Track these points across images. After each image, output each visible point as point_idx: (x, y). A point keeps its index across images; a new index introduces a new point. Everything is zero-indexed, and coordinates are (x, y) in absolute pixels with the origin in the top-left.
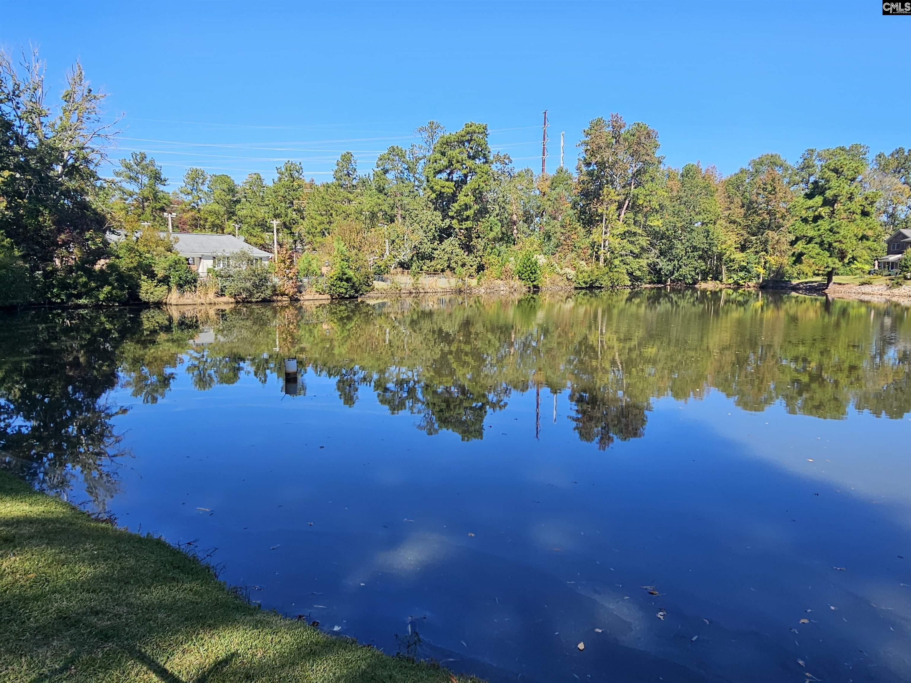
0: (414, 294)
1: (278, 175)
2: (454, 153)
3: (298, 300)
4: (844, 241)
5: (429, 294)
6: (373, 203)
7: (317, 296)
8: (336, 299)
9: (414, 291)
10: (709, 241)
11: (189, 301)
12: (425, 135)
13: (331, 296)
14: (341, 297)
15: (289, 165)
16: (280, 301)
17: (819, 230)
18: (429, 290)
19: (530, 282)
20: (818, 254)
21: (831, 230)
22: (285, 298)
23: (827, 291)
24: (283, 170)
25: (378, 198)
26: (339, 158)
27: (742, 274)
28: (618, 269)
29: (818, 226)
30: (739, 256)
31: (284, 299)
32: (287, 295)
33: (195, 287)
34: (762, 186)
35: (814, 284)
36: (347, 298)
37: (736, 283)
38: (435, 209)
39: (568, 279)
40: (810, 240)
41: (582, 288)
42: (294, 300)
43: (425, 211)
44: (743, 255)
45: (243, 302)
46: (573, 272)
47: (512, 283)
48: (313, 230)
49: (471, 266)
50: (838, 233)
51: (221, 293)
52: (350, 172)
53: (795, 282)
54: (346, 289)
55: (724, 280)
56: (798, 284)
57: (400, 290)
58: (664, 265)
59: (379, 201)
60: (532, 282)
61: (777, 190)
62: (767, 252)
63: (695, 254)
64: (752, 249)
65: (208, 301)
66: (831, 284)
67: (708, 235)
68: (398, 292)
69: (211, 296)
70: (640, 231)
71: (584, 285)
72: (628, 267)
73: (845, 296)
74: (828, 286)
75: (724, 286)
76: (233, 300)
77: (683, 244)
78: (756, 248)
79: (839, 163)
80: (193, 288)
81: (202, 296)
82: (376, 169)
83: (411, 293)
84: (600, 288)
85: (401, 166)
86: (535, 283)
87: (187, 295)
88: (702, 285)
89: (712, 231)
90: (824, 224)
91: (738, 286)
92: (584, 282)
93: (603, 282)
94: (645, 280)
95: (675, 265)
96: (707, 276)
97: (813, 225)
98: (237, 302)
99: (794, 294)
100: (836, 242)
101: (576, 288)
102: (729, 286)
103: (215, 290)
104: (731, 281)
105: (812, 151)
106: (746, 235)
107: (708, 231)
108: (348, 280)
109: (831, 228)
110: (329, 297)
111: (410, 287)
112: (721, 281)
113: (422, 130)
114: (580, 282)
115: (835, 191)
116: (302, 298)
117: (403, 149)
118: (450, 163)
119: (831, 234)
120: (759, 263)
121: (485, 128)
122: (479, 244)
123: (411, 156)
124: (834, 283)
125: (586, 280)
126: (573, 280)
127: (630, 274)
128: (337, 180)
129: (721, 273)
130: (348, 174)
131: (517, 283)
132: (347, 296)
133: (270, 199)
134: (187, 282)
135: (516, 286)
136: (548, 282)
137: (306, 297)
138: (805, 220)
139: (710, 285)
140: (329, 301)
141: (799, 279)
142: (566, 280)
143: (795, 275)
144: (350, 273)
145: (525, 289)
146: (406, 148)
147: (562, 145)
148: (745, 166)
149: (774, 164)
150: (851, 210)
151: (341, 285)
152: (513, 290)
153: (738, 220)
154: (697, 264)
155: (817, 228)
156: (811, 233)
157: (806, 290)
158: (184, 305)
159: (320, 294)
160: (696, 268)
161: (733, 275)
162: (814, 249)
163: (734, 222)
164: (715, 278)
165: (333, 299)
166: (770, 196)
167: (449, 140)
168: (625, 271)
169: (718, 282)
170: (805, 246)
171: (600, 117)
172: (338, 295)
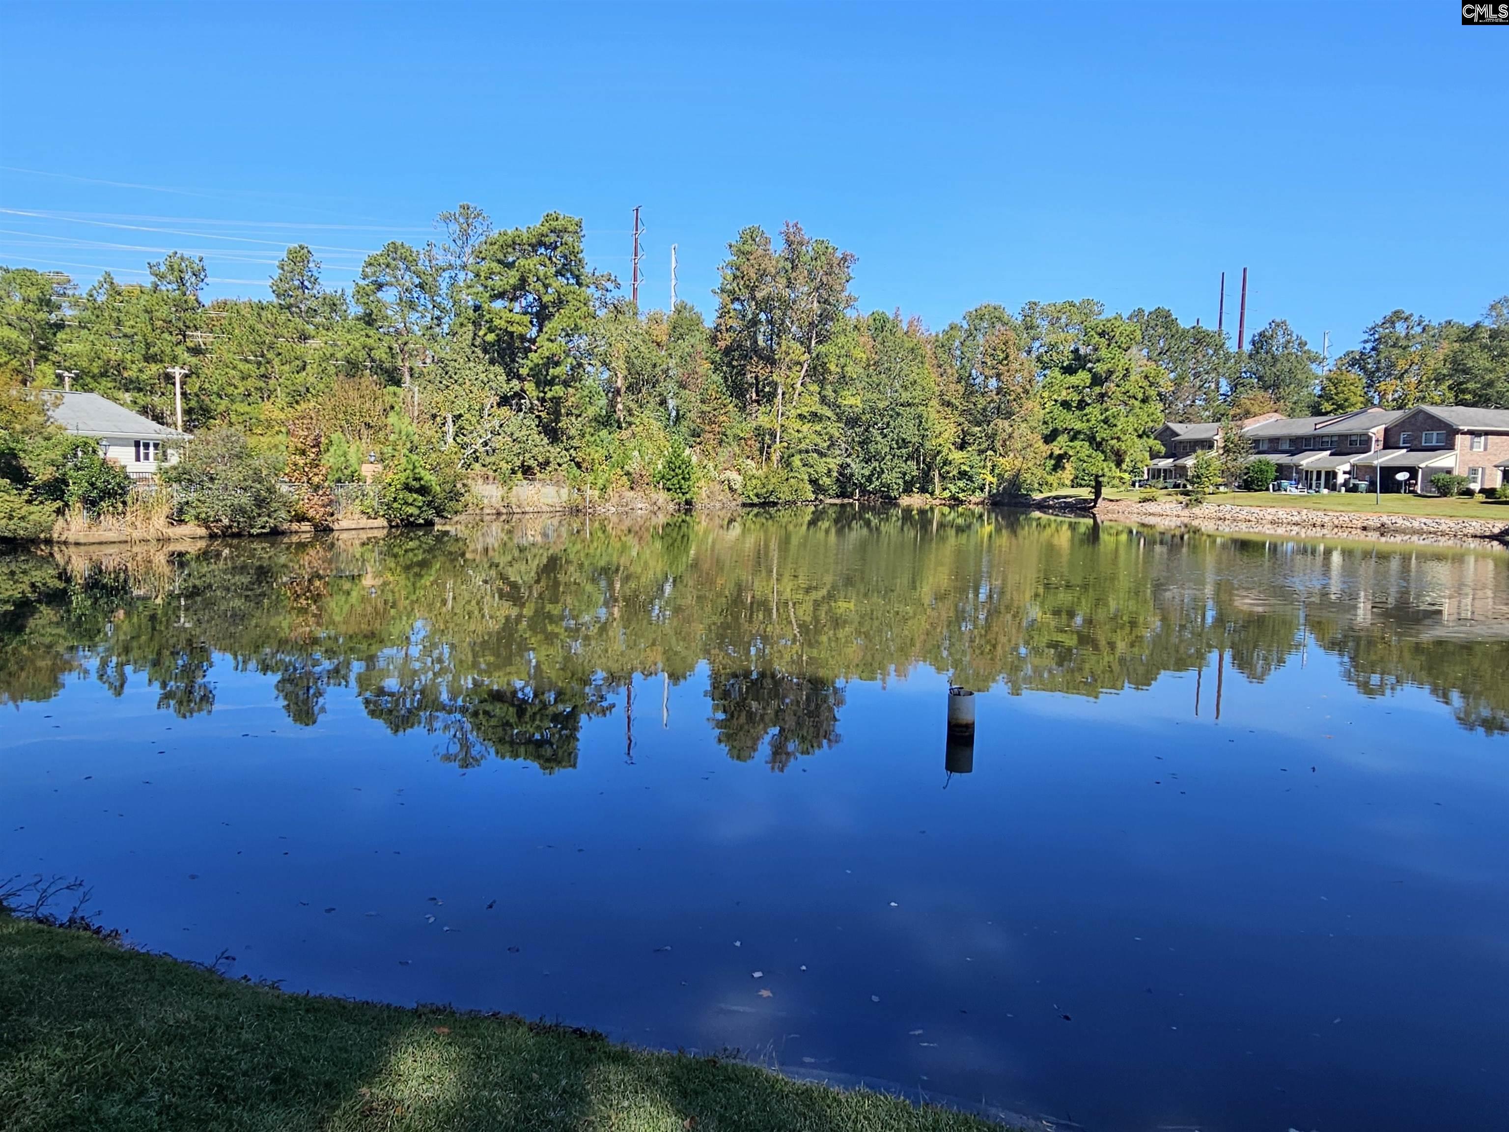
0: (504, 517)
1: (153, 279)
2: (531, 263)
3: (328, 530)
4: (1124, 438)
5: (527, 516)
6: (357, 344)
7: (364, 522)
8: (397, 526)
9: (504, 511)
10: (922, 432)
11: (112, 536)
12: (454, 227)
13: (390, 521)
14: (409, 525)
15: (176, 260)
16: (296, 532)
17: (1088, 421)
18: (527, 509)
19: (680, 495)
20: (1089, 456)
21: (1105, 421)
22: (306, 526)
23: (1095, 510)
24: (163, 269)
25: (367, 336)
26: (284, 255)
27: (961, 484)
28: (796, 474)
29: (1086, 415)
30: (957, 456)
31: (304, 528)
32: (309, 520)
33: (124, 503)
34: (990, 351)
35: (1070, 500)
36: (420, 525)
37: (954, 498)
38: (492, 362)
39: (730, 488)
40: (1075, 436)
41: (752, 505)
42: (323, 530)
43: (472, 364)
44: (963, 454)
45: (224, 535)
46: (740, 478)
47: (654, 496)
48: (230, 390)
49: (560, 465)
50: (1115, 425)
51: (178, 517)
52: (306, 283)
53: (1037, 496)
54: (420, 508)
55: (937, 492)
56: (1045, 500)
57: (482, 509)
58: (858, 469)
59: (370, 341)
60: (683, 494)
61: (1011, 358)
62: (995, 451)
63: (904, 451)
64: (975, 447)
65: (152, 534)
66: (1100, 500)
67: (921, 422)
68: (478, 511)
69: (159, 522)
70: (829, 413)
71: (756, 500)
72: (811, 470)
73: (1121, 517)
74: (1096, 503)
75: (938, 502)
76: (202, 531)
77: (885, 436)
78: (979, 444)
79: (1109, 325)
80: (120, 506)
81: (138, 523)
82: (362, 283)
83: (499, 514)
84: (775, 504)
85: (410, 280)
86: (688, 496)
87: (107, 521)
88: (905, 501)
89: (925, 415)
90: (1094, 412)
91: (955, 502)
92: (757, 495)
93: (781, 495)
94: (830, 492)
95: (875, 469)
96: (913, 485)
97: (1077, 412)
98: (212, 536)
99: (1037, 514)
100: (1112, 439)
101: (744, 505)
102: (944, 502)
103: (166, 510)
104: (947, 494)
105: (1035, 304)
106: (966, 426)
107: (920, 416)
108: (423, 490)
109: (1106, 417)
110: (386, 524)
111: (497, 503)
112: (932, 494)
113: (447, 220)
114: (751, 494)
115: (1109, 365)
116: (336, 526)
117: (414, 250)
118: (523, 280)
119: (1106, 426)
120: (984, 467)
121: (579, 225)
122: (570, 425)
123: (427, 263)
124: (1104, 499)
125: (759, 491)
126: (740, 491)
127: (813, 482)
128: (278, 296)
129: (932, 481)
130: (303, 286)
131: (662, 497)
132: (421, 521)
133: (133, 324)
134: (107, 494)
135: (661, 501)
136: (704, 494)
137: (344, 524)
138: (1066, 405)
139: (915, 501)
140: (385, 531)
141: (1041, 492)
142: (727, 490)
143: (1036, 486)
144: (429, 478)
145: (671, 507)
146: (418, 247)
147: (673, 266)
148: (958, 320)
149: (999, 319)
150: (1130, 394)
151: (410, 501)
152: (656, 508)
153: (953, 400)
154: (906, 467)
155: (1085, 418)
156: (1078, 426)
157: (1061, 508)
158: (101, 543)
159: (369, 517)
160: (905, 474)
161: (949, 485)
162: (1083, 448)
163: (949, 404)
164: (923, 490)
165: (391, 527)
166: (1001, 367)
167: (518, 241)
168: (806, 477)
169: (928, 496)
170: (1071, 444)
171: (756, 225)
172: (402, 520)
